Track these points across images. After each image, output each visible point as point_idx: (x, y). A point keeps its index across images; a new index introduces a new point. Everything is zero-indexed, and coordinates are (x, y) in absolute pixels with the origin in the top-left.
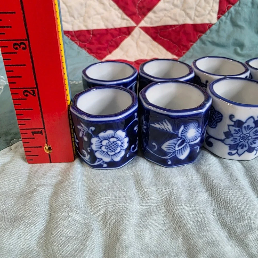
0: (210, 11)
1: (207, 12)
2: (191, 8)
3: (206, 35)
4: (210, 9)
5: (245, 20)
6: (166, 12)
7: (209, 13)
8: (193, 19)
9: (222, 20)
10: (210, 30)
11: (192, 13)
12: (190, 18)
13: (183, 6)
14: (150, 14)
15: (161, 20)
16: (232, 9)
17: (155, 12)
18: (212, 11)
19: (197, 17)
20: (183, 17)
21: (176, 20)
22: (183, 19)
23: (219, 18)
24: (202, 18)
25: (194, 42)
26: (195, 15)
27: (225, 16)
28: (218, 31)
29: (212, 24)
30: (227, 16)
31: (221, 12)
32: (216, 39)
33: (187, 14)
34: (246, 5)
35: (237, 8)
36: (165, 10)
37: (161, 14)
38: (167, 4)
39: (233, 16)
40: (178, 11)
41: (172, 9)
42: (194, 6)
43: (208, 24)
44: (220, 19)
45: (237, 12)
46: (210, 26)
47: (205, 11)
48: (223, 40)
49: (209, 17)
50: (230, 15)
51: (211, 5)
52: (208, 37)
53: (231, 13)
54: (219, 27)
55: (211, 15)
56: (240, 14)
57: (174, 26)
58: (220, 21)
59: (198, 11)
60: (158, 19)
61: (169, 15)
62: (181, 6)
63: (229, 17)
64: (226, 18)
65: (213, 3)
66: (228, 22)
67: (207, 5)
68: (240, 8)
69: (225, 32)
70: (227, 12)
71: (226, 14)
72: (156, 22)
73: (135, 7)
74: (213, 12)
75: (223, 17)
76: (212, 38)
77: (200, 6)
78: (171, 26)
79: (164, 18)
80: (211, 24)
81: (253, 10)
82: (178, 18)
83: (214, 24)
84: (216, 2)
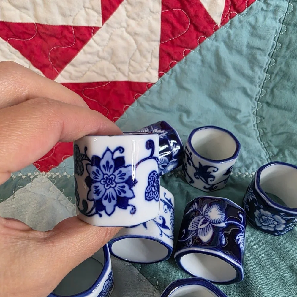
0: (148, 67)
1: (145, 69)
2: (123, 63)
3: (145, 95)
4: (148, 64)
5: (194, 81)
6: (91, 65)
7: (147, 70)
8: (127, 75)
9: (164, 79)
10: (149, 91)
11: (125, 68)
12: (124, 74)
13: (112, 59)
14: (68, 67)
15: (84, 75)
16: (177, 67)
17: (73, 65)
18: (150, 67)
19: (132, 73)
20: (114, 72)
21: (105, 76)
22: (114, 74)
23: (160, 76)
24: (139, 75)
25: (130, 105)
26: (129, 70)
27: (168, 74)
28: (159, 92)
29: (152, 83)
30: (171, 74)
31: (163, 69)
32: (157, 103)
33: (119, 69)
34: (195, 63)
35: (183, 66)
36: (88, 63)
37: (83, 68)
38: (89, 56)
39: (178, 75)
40: (105, 64)
41: (97, 61)
42: (128, 60)
43: (146, 83)
44: (162, 77)
45: (183, 71)
46: (149, 85)
47: (141, 67)
48: (165, 104)
49: (147, 75)
50: (174, 73)
51: (149, 60)
52: (147, 99)
53: (176, 72)
54: (161, 88)
55: (150, 73)
56: (186, 74)
57: (103, 83)
58: (162, 80)
59: (132, 66)
60: (80, 74)
61: (94, 69)
62: (109, 59)
63: (173, 76)
64: (170, 78)
65: (151, 57)
66: (173, 82)
67: (144, 60)
68: (187, 67)
69: (168, 94)
70: (171, 69)
71: (170, 72)
72: (78, 77)
73: (47, 57)
74: (152, 69)
75: (166, 76)
76: (151, 101)
77: (134, 60)
78: (98, 83)
79: (88, 73)
80: (150, 83)
81: (204, 69)
82: (106, 73)
83: (154, 83)
84: (155, 57)
